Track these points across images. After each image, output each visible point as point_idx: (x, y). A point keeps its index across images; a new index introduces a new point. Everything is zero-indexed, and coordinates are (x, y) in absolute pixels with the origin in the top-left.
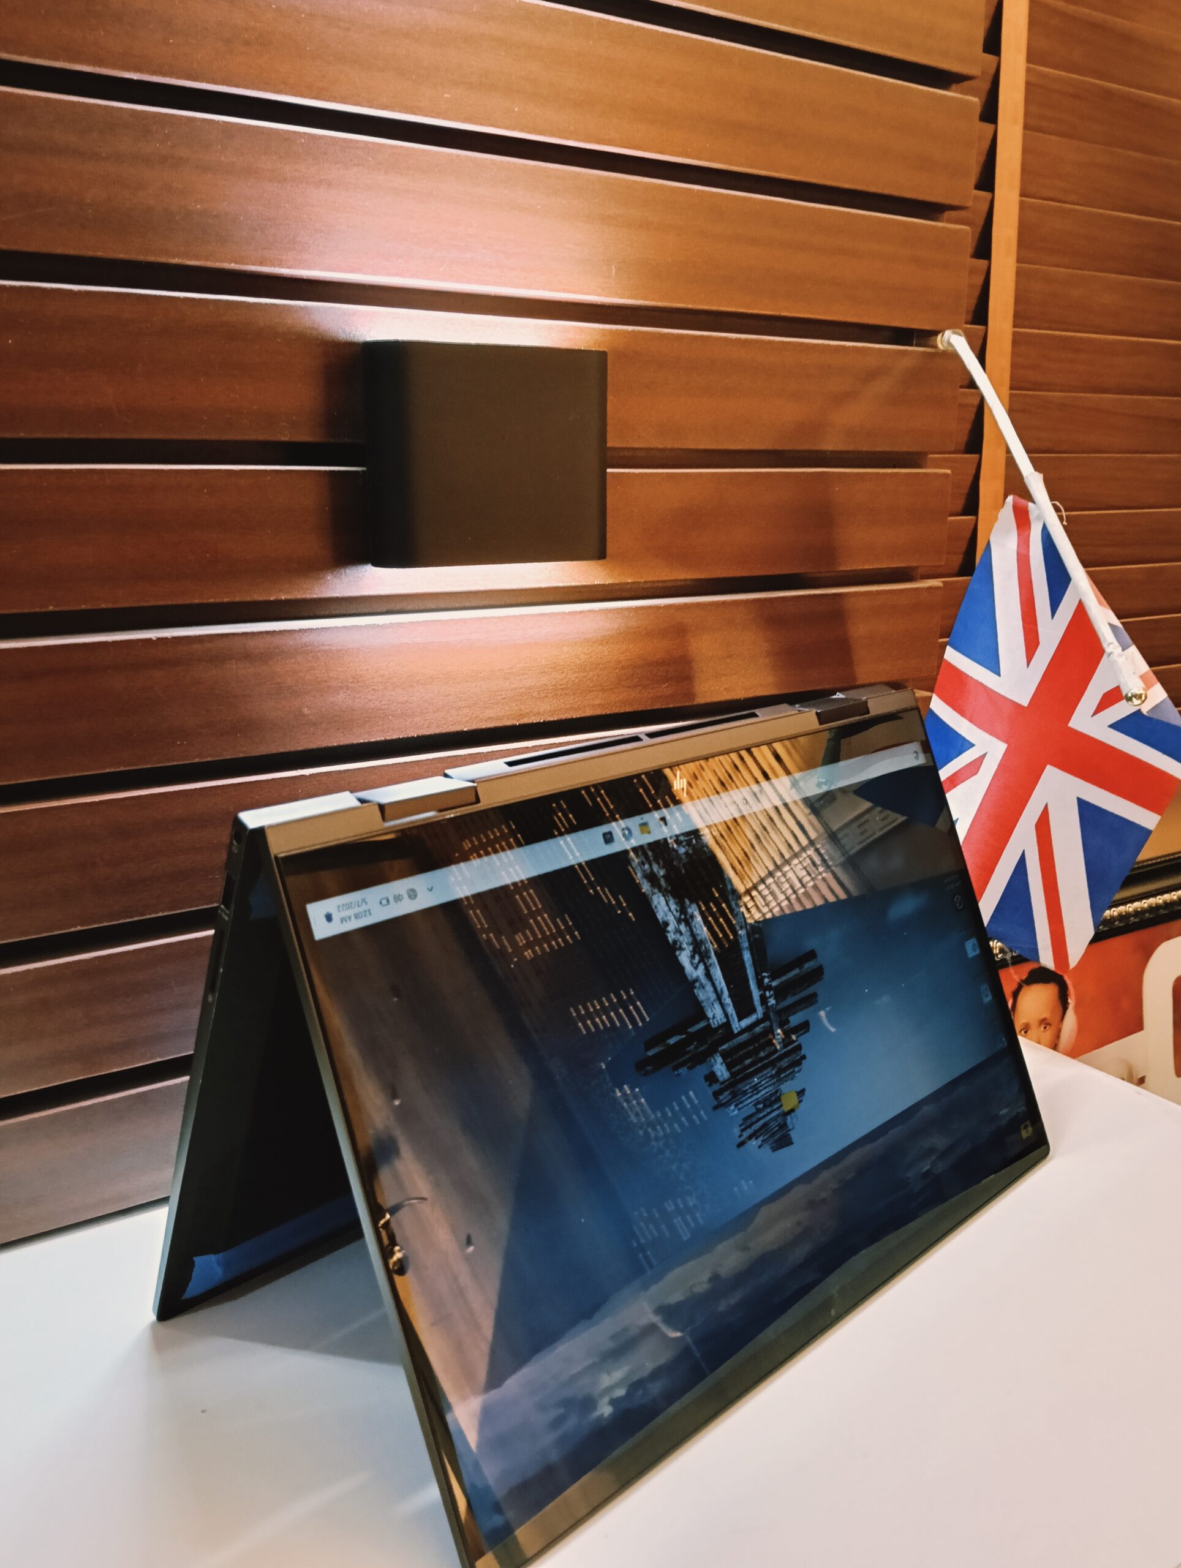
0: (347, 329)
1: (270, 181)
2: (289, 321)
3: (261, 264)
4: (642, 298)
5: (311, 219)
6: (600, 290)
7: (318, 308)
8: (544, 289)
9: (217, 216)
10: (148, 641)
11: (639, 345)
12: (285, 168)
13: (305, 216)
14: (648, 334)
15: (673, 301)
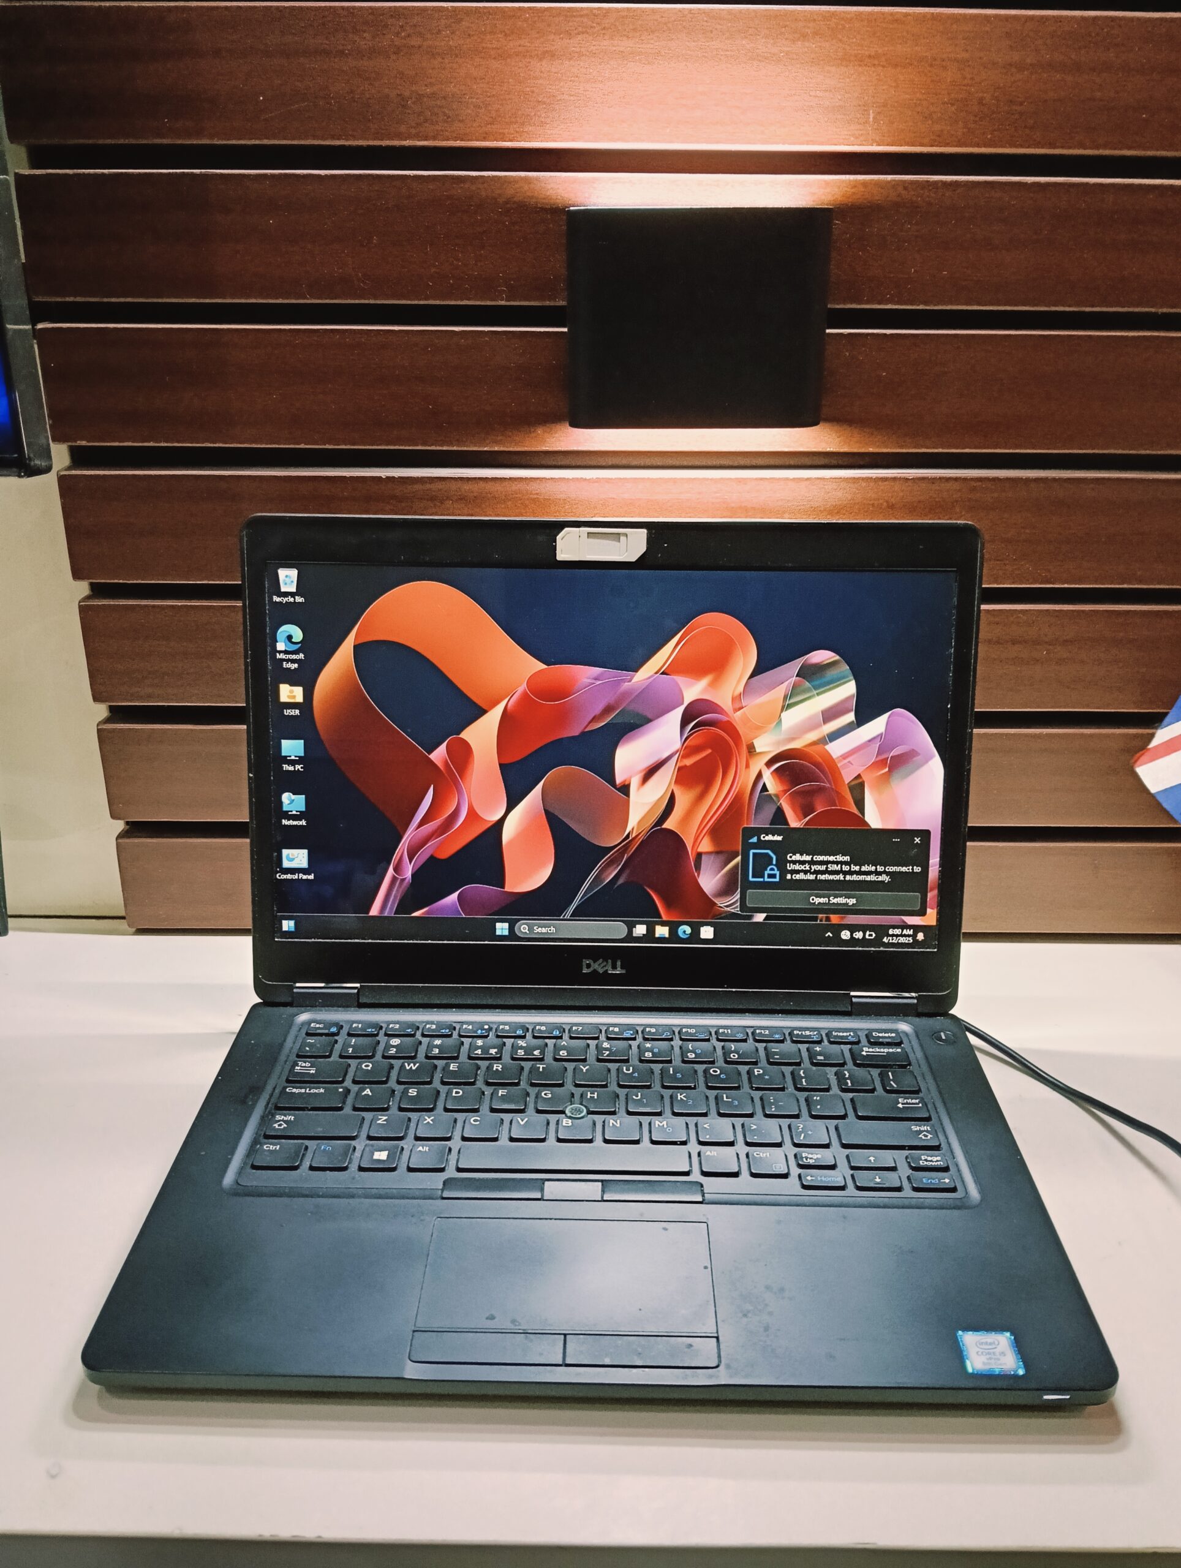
1: (495, 59)
3: (485, 139)
4: (911, 144)
5: (533, 92)
6: (852, 139)
9: (444, 98)
10: (378, 478)
11: (899, 195)
12: (511, 44)
13: (528, 89)
14: (912, 182)
15: (947, 145)
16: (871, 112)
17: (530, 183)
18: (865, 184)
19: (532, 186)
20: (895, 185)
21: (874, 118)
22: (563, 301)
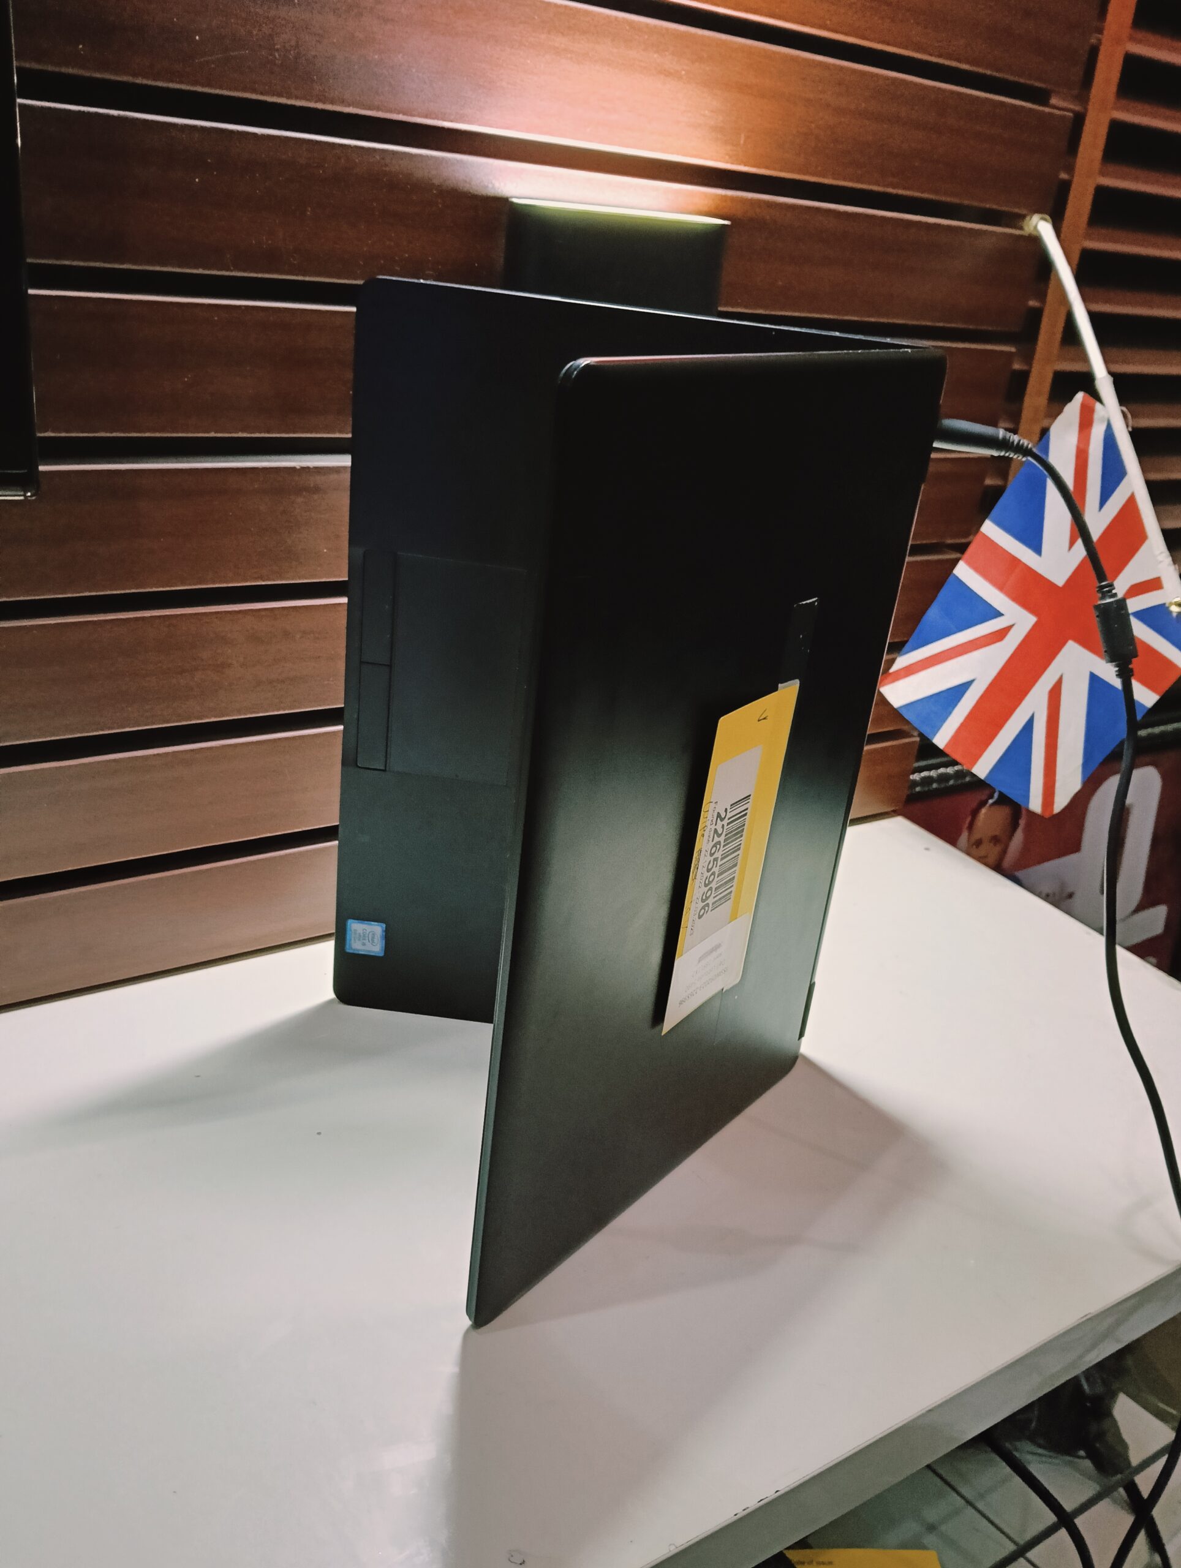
0: (497, 185)
1: (444, 34)
3: (426, 117)
4: (767, 168)
5: (476, 74)
6: (727, 157)
8: (678, 154)
9: (391, 67)
10: (293, 470)
11: (755, 212)
13: (471, 71)
14: (765, 202)
21: (744, 141)
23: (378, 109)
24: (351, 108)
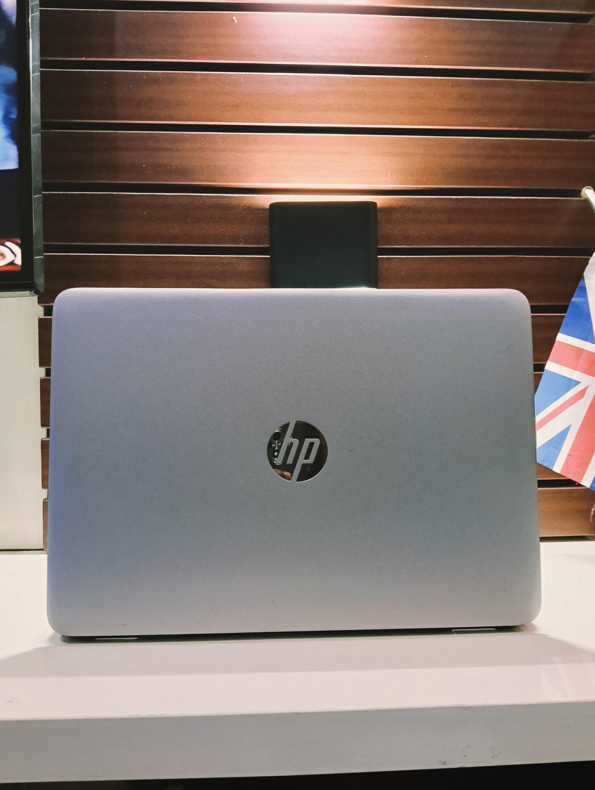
1: (240, 153)
2: (245, 202)
3: (235, 182)
4: (404, 184)
5: (254, 165)
6: (382, 182)
7: (257, 197)
8: (356, 184)
9: (219, 167)
11: (403, 203)
12: (245, 148)
13: (253, 164)
14: (407, 198)
15: (420, 184)
16: (389, 172)
17: (253, 199)
18: (389, 199)
19: (254, 200)
20: (400, 199)
21: (390, 175)
22: (268, 244)
23: (214, 182)
24: (204, 183)
